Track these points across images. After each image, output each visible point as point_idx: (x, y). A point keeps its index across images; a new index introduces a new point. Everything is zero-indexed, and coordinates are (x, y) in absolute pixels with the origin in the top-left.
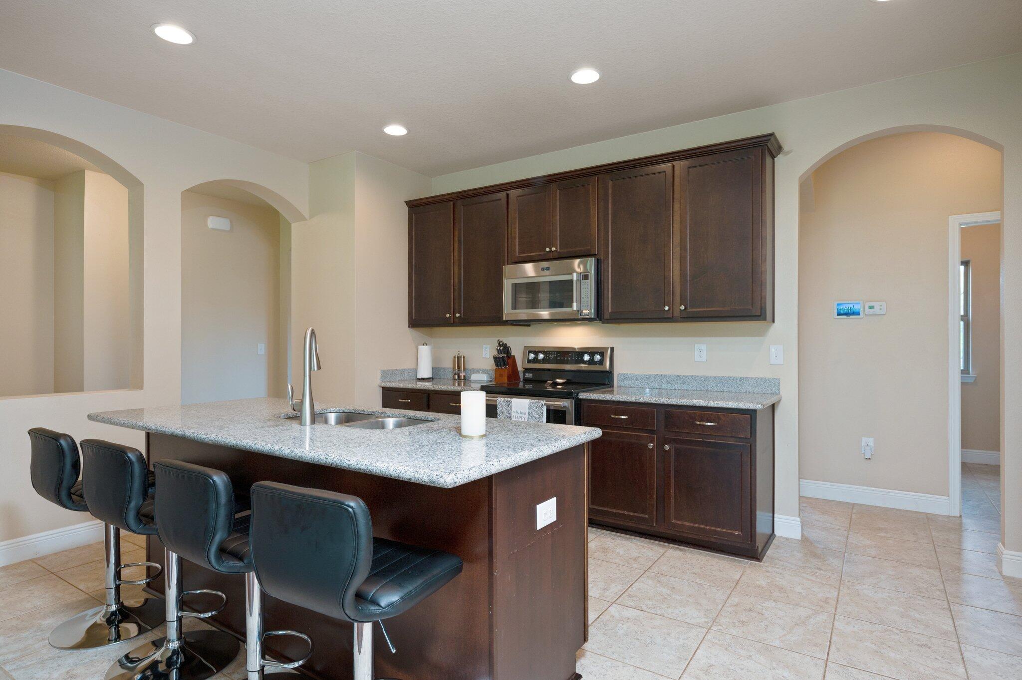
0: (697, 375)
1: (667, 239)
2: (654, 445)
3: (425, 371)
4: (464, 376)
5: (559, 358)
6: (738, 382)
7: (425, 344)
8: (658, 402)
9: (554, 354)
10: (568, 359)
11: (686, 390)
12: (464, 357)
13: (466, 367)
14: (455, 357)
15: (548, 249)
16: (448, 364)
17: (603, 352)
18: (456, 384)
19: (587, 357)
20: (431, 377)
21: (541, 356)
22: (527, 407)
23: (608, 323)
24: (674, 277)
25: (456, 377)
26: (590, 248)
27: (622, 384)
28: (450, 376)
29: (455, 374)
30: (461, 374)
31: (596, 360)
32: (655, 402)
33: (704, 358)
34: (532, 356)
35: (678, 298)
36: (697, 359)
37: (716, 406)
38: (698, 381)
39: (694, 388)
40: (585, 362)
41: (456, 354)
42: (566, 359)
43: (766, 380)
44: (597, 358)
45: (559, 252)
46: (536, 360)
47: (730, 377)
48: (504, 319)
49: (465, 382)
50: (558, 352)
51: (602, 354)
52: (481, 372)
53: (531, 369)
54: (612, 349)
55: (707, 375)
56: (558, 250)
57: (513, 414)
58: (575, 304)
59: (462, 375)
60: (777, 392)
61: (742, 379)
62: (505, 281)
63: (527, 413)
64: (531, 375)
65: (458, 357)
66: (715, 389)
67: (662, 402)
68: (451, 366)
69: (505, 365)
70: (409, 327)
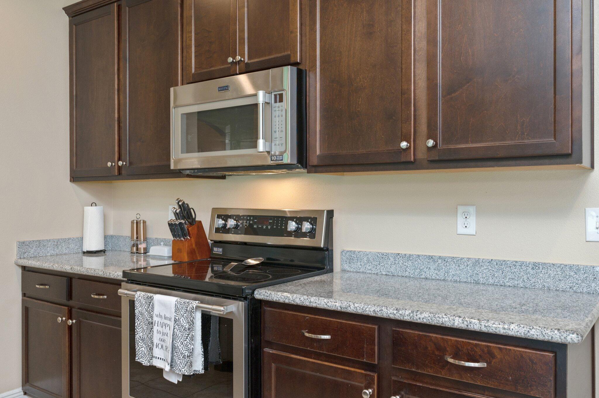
1: (404, 27)
2: (373, 391)
3: (93, 241)
4: (144, 249)
5: (255, 226)
6: (530, 270)
7: (93, 204)
8: (379, 315)
9: (250, 220)
10: (267, 227)
11: (444, 280)
13: (146, 236)
14: (132, 222)
15: (230, 60)
17: (316, 218)
19: (292, 226)
21: (231, 223)
22: (173, 310)
23: (316, 172)
24: (417, 92)
25: (135, 249)
26: (289, 53)
27: (347, 267)
28: (128, 247)
29: (133, 245)
30: (139, 246)
31: (304, 230)
32: (372, 314)
33: (472, 230)
34: (221, 222)
35: (423, 128)
36: (461, 230)
39: (456, 278)
40: (290, 234)
41: (135, 218)
42: (264, 227)
43: (579, 270)
44: (306, 226)
45: (247, 63)
46: (224, 229)
47: (516, 262)
48: (172, 167)
50: (255, 217)
51: (313, 221)
52: (162, 243)
53: (220, 242)
54: (330, 213)
55: (477, 257)
56: (246, 61)
57: (155, 319)
58: (261, 142)
59: (142, 246)
61: (535, 266)
62: (172, 111)
63: (173, 320)
65: (137, 223)
66: (491, 281)
67: (385, 316)
68: (129, 234)
69: (184, 235)
70: (71, 181)
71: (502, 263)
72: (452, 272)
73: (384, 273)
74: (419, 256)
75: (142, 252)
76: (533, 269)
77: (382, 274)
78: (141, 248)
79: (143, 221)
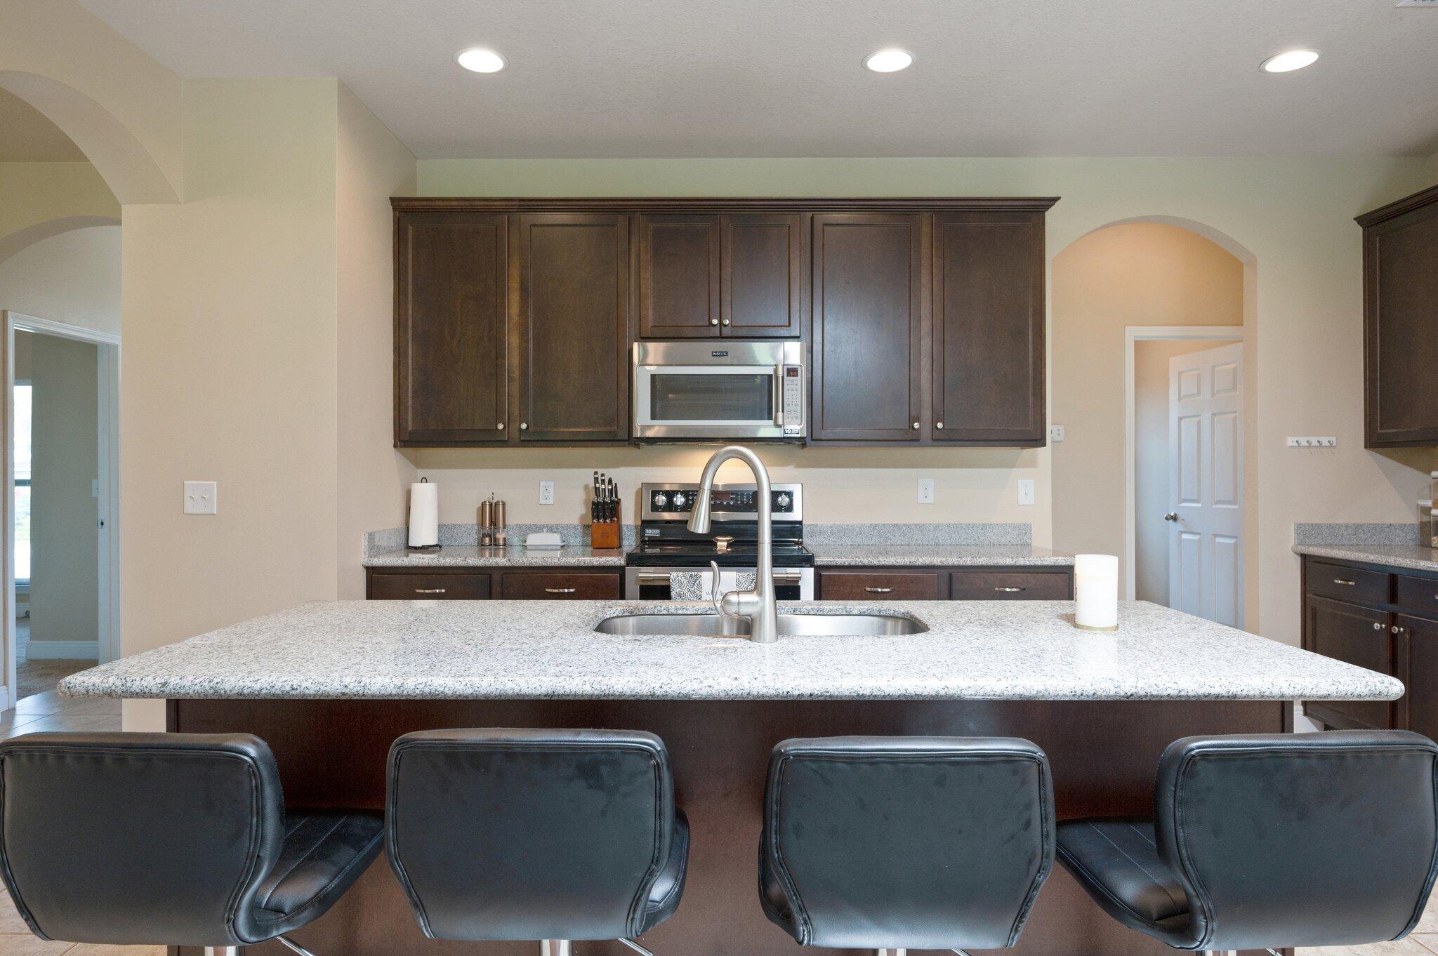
0: (923, 522)
3: (424, 533)
4: (504, 539)
6: (980, 530)
7: (424, 480)
11: (908, 545)
12: (504, 504)
13: (507, 523)
14: (483, 505)
16: (468, 517)
18: (487, 554)
20: (436, 543)
25: (487, 540)
28: (473, 538)
29: (484, 536)
30: (496, 536)
33: (931, 500)
36: (921, 500)
37: (1027, 563)
38: (924, 531)
39: (918, 542)
41: (486, 497)
46: (666, 507)
47: (968, 524)
49: (504, 549)
55: (936, 523)
59: (500, 536)
60: (1029, 542)
61: (984, 526)
62: (637, 371)
64: (658, 531)
65: (490, 505)
66: (949, 542)
68: (475, 522)
70: (394, 446)
71: (957, 526)
72: (915, 537)
73: (849, 544)
74: (884, 524)
75: (501, 543)
76: (982, 529)
77: (847, 545)
78: (499, 538)
79: (502, 502)
